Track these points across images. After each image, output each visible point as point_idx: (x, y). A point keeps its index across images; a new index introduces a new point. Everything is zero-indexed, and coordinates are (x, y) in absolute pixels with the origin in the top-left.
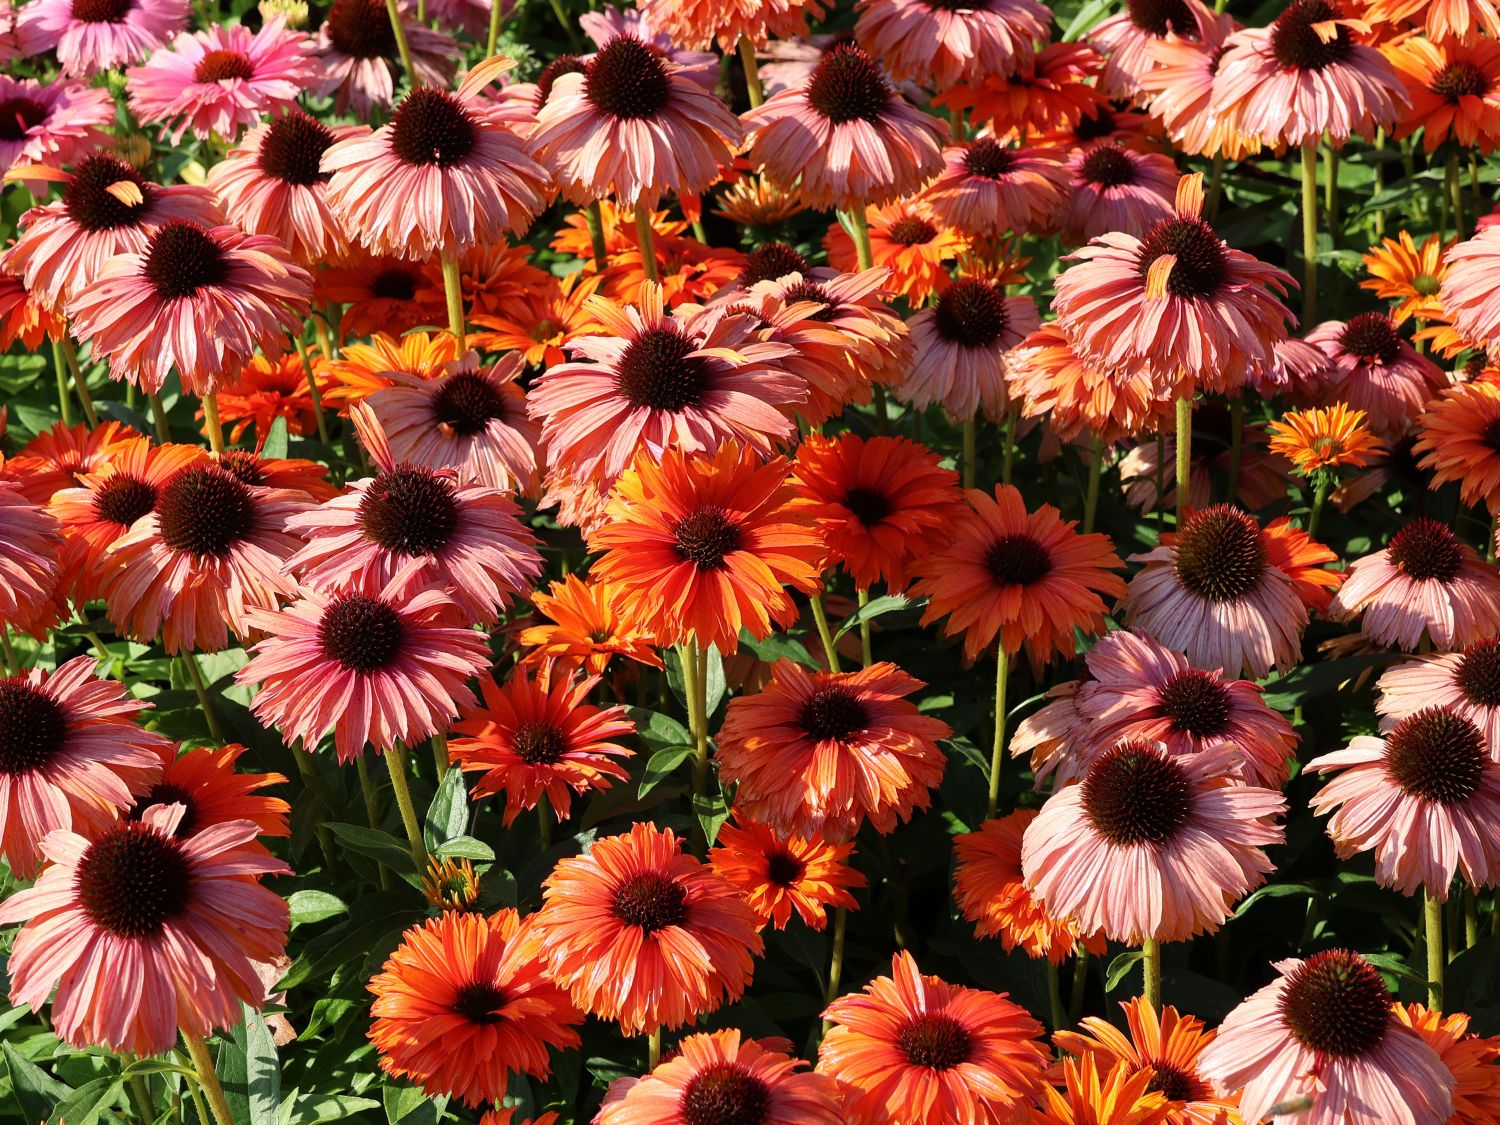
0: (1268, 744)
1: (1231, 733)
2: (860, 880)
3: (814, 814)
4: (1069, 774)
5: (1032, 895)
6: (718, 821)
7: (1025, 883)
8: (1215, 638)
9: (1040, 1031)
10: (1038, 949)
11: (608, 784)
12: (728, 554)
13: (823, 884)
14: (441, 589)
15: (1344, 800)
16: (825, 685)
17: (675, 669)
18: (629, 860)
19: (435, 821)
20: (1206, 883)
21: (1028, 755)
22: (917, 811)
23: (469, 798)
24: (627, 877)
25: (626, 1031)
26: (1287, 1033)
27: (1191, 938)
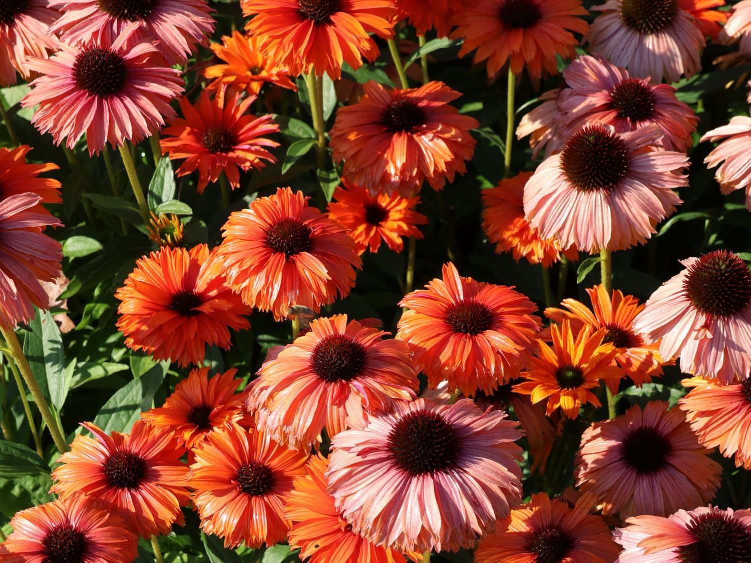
0: (679, 124)
1: (655, 118)
2: (423, 219)
3: (393, 179)
4: (554, 148)
5: (530, 225)
6: (333, 186)
7: (526, 217)
8: (645, 58)
9: (535, 308)
10: (535, 258)
11: (263, 165)
12: (333, 14)
13: (401, 223)
14: (150, 42)
15: (726, 158)
16: (398, 97)
17: (303, 90)
18: (276, 212)
19: (155, 190)
20: (639, 213)
21: (528, 137)
22: (457, 175)
23: (175, 176)
24: (274, 222)
25: (277, 318)
26: (688, 303)
27: (630, 247)
